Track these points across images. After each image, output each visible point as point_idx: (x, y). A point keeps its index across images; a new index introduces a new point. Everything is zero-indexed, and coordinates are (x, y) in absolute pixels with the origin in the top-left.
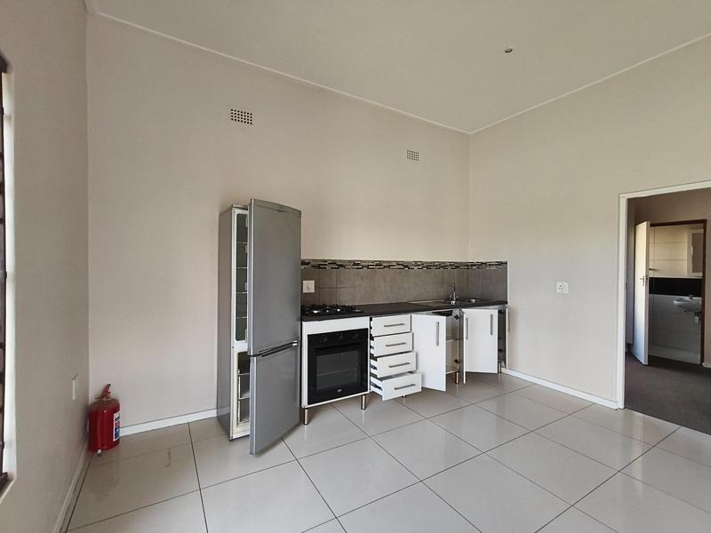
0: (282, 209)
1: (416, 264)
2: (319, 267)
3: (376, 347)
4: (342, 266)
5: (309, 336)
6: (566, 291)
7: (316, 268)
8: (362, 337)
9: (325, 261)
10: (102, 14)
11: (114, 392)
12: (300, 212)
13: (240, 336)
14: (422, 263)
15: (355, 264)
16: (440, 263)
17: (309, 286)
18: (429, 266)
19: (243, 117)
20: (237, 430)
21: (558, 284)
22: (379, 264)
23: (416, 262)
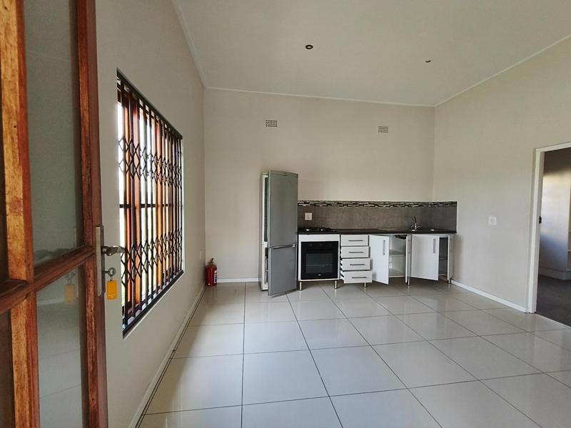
0: (286, 174)
1: (385, 203)
2: (315, 205)
3: (343, 252)
4: (329, 204)
5: (302, 242)
6: (495, 223)
7: (314, 207)
8: (334, 246)
9: (318, 202)
10: (212, 88)
11: (215, 262)
12: (297, 175)
13: (266, 240)
14: (390, 203)
15: (338, 204)
16: (405, 203)
17: (308, 216)
18: (395, 205)
19: (272, 124)
20: (265, 287)
21: (490, 218)
22: (356, 203)
23: (385, 202)
